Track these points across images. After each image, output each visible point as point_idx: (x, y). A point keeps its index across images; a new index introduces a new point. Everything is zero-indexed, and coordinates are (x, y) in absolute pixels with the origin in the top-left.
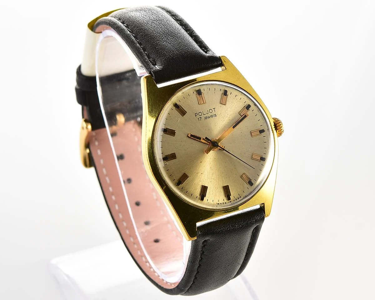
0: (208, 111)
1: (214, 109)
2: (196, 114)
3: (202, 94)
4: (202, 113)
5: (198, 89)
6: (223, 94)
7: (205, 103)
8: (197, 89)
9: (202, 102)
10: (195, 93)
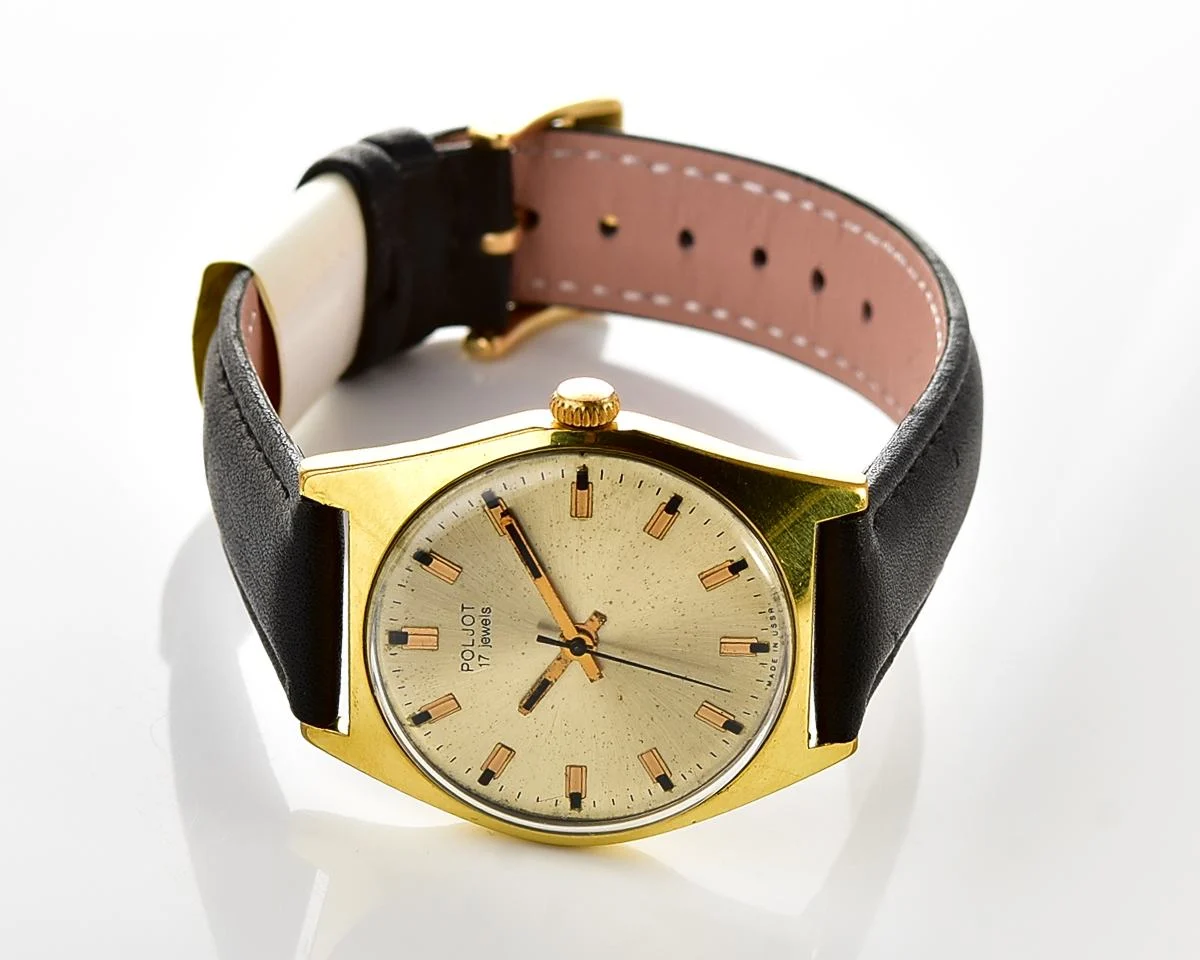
0: (465, 627)
1: (463, 608)
2: (465, 667)
3: (406, 633)
4: (468, 648)
5: (387, 637)
6: (424, 566)
7: (436, 632)
8: (384, 638)
9: (430, 641)
10: (395, 649)
